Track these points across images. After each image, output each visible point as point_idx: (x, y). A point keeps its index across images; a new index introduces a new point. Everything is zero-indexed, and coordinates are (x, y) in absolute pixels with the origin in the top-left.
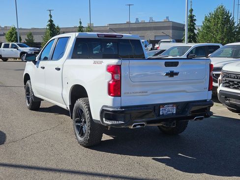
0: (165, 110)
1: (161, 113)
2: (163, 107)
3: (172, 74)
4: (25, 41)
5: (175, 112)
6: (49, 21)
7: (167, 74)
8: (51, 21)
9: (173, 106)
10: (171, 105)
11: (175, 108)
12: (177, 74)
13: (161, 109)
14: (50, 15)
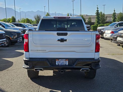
0: (60, 62)
1: (57, 64)
2: (58, 60)
3: (62, 40)
4: (87, 22)
5: (67, 64)
6: (97, 11)
7: (59, 40)
8: (98, 11)
9: (66, 60)
10: (64, 60)
11: (67, 61)
12: (66, 40)
13: (57, 61)
14: (97, 8)
